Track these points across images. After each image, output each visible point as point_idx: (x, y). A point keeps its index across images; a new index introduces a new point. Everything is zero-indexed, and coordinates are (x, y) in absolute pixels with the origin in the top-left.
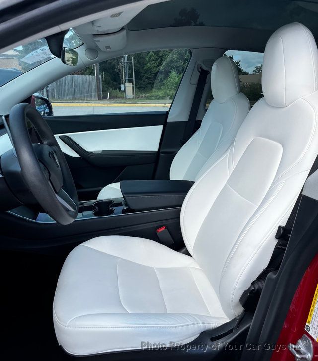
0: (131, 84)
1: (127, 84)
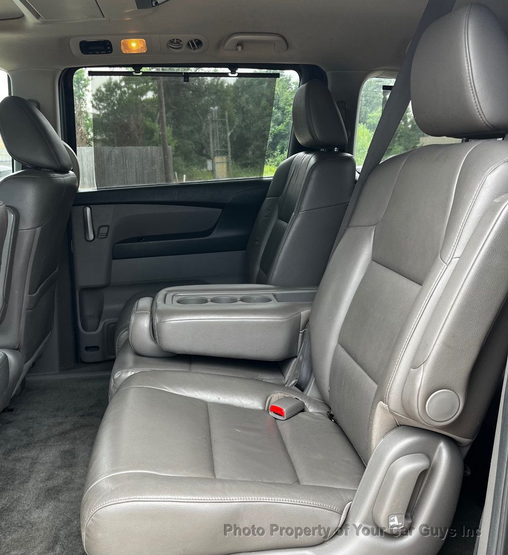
0: (224, 158)
1: (218, 159)
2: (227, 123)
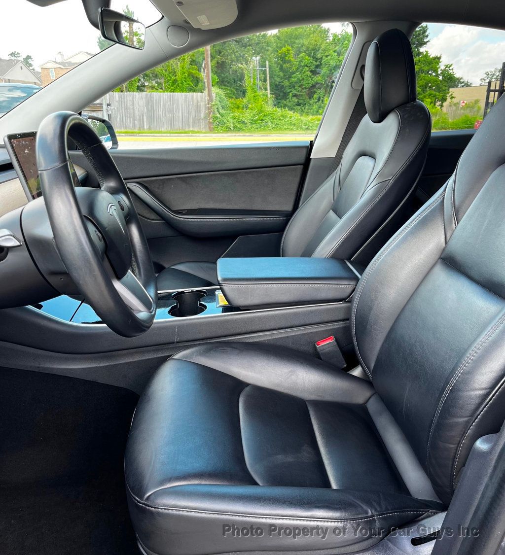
2: (268, 72)
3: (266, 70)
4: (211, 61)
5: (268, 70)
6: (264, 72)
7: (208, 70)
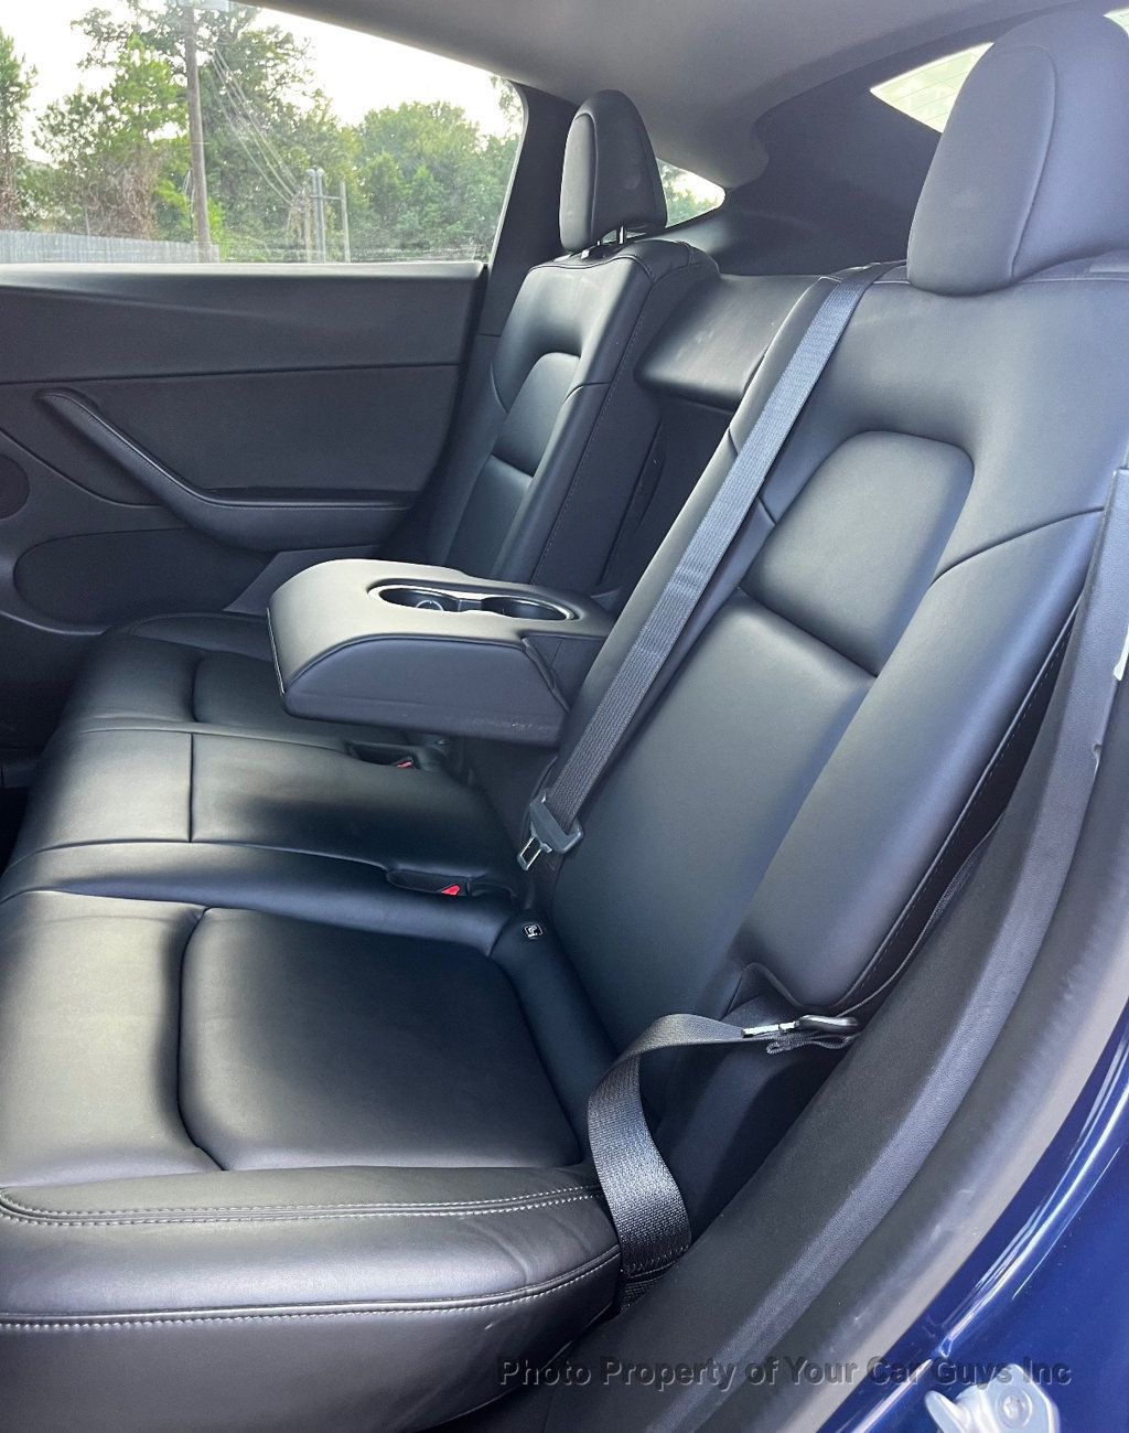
2: (344, 207)
3: (340, 201)
4: (207, 173)
5: (344, 201)
6: (337, 207)
7: (199, 190)
